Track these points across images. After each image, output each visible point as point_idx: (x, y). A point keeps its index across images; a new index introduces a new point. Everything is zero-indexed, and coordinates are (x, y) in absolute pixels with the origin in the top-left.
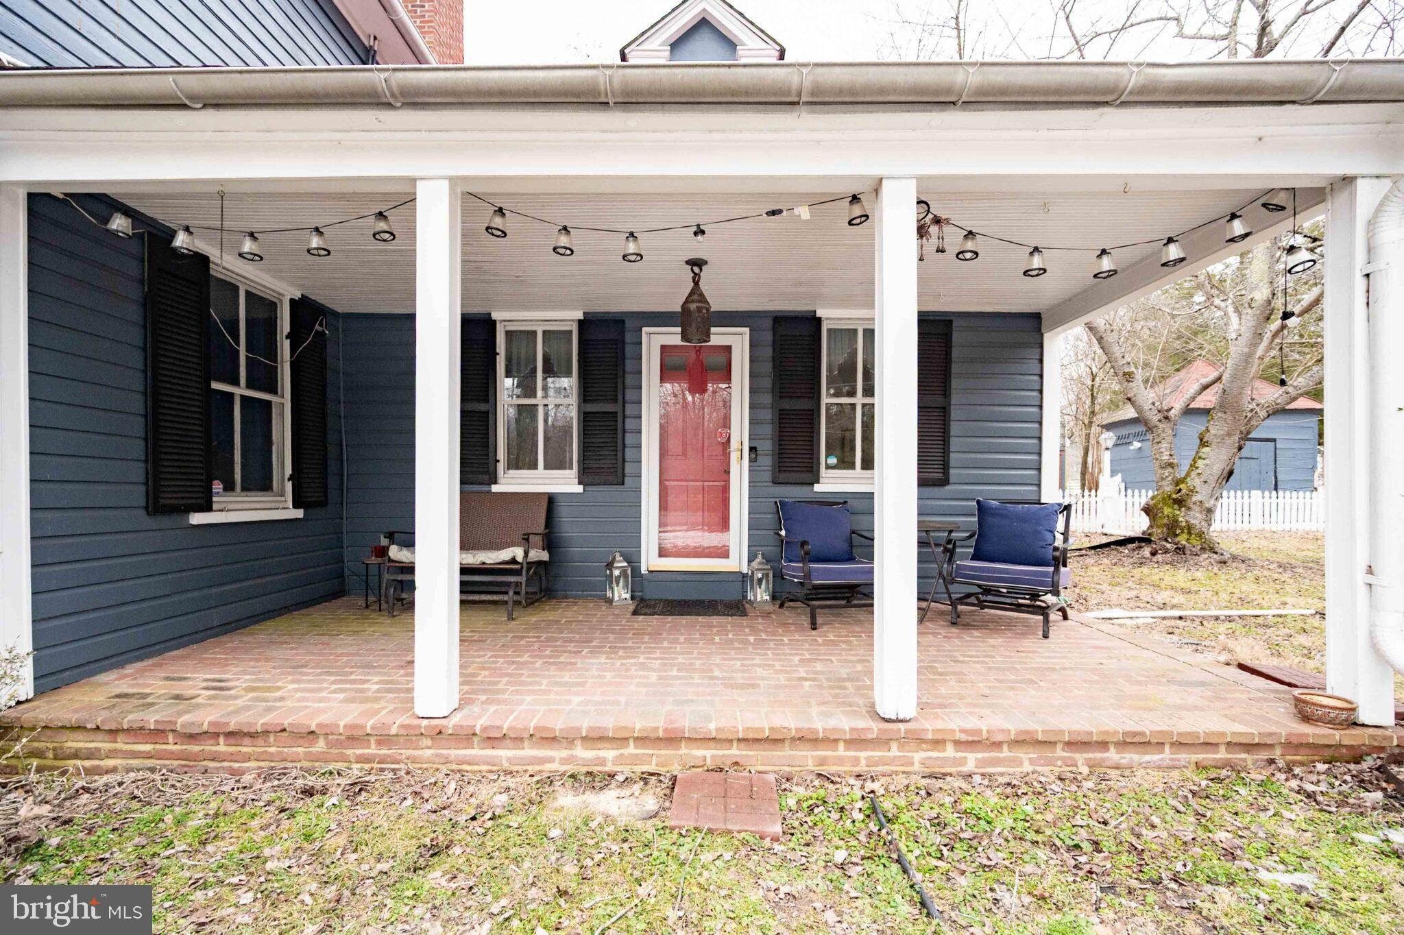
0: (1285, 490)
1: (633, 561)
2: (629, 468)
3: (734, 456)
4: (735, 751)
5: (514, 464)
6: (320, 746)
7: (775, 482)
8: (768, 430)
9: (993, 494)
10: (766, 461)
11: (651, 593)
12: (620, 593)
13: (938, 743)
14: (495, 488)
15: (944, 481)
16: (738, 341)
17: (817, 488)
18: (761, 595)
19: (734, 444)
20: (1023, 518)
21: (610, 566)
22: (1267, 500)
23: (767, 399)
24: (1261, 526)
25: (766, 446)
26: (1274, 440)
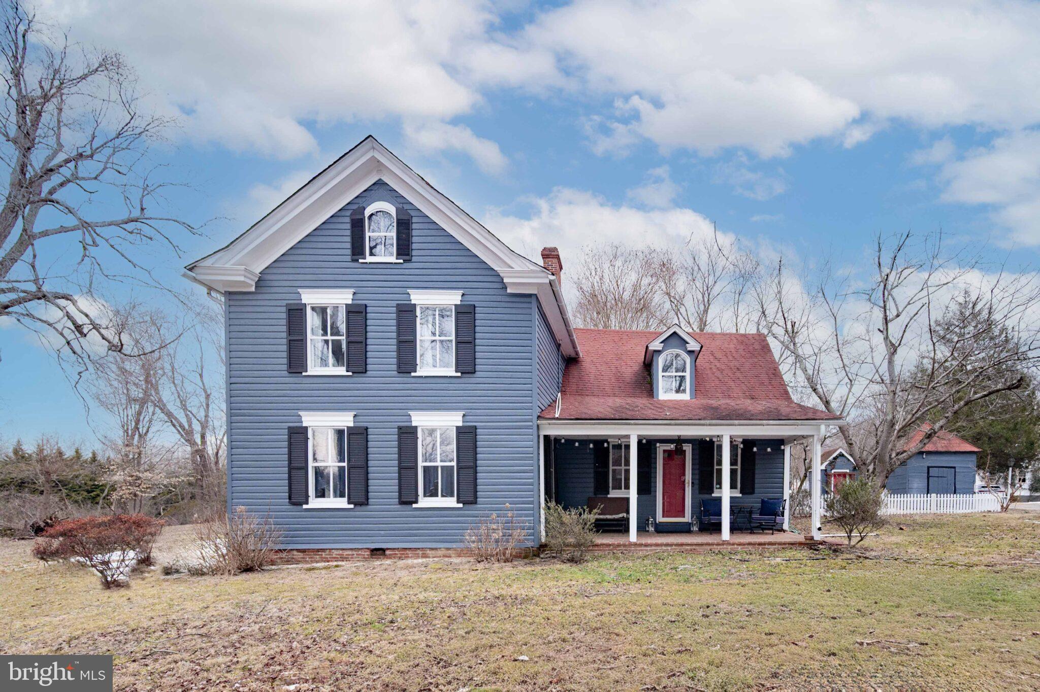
0: (960, 494)
1: (655, 519)
2: (652, 489)
3: (686, 485)
4: (694, 547)
5: (614, 488)
6: (612, 547)
7: (700, 493)
8: (697, 477)
9: (765, 497)
10: (697, 487)
11: (660, 528)
12: (651, 529)
13: (733, 544)
14: (609, 496)
15: (753, 492)
16: (688, 448)
17: (713, 495)
18: (695, 528)
19: (687, 481)
20: (771, 504)
21: (648, 520)
22: (939, 499)
23: (697, 467)
24: (936, 512)
25: (697, 482)
26: (954, 468)
